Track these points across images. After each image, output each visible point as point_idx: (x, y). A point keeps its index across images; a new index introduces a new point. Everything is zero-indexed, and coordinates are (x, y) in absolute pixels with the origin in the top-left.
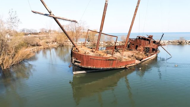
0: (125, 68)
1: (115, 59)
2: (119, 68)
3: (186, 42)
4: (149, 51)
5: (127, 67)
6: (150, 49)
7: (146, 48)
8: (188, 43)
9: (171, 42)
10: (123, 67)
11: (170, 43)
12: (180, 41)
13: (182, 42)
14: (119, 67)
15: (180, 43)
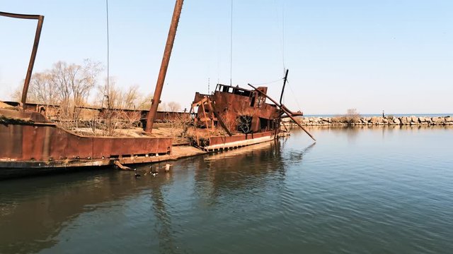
0: (110, 169)
1: (27, 119)
2: (66, 163)
3: (363, 122)
4: (250, 126)
5: (118, 163)
6: (253, 121)
7: (241, 117)
8: (367, 122)
9: (328, 122)
10: (97, 163)
11: (326, 123)
12: (348, 119)
13: (352, 121)
14: (67, 161)
15: (349, 124)
